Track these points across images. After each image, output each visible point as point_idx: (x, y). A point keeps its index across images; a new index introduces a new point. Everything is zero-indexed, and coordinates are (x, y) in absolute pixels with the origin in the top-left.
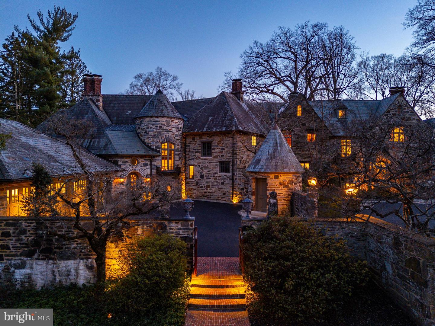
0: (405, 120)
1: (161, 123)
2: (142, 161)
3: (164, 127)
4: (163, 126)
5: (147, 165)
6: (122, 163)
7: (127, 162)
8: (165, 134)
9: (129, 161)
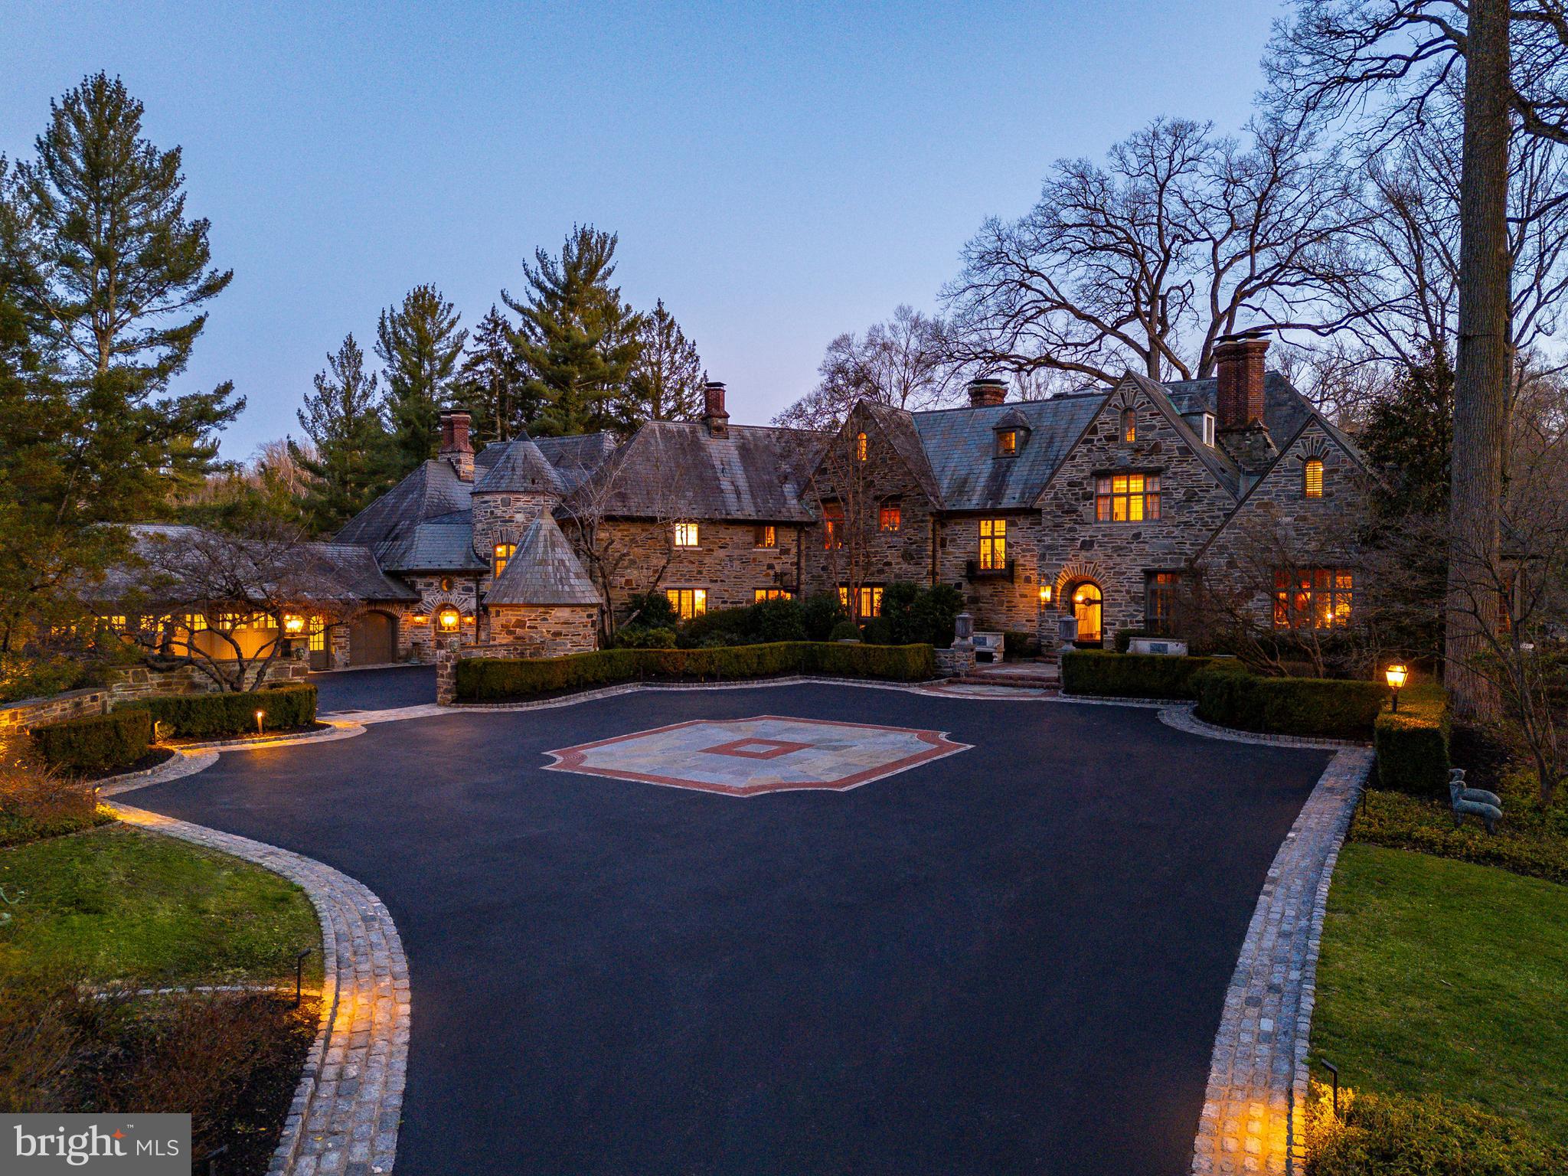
0: (1144, 453)
1: (492, 504)
2: (460, 583)
3: (498, 512)
4: (496, 511)
5: (470, 590)
6: (422, 587)
7: (432, 584)
8: (498, 527)
9: (435, 581)
